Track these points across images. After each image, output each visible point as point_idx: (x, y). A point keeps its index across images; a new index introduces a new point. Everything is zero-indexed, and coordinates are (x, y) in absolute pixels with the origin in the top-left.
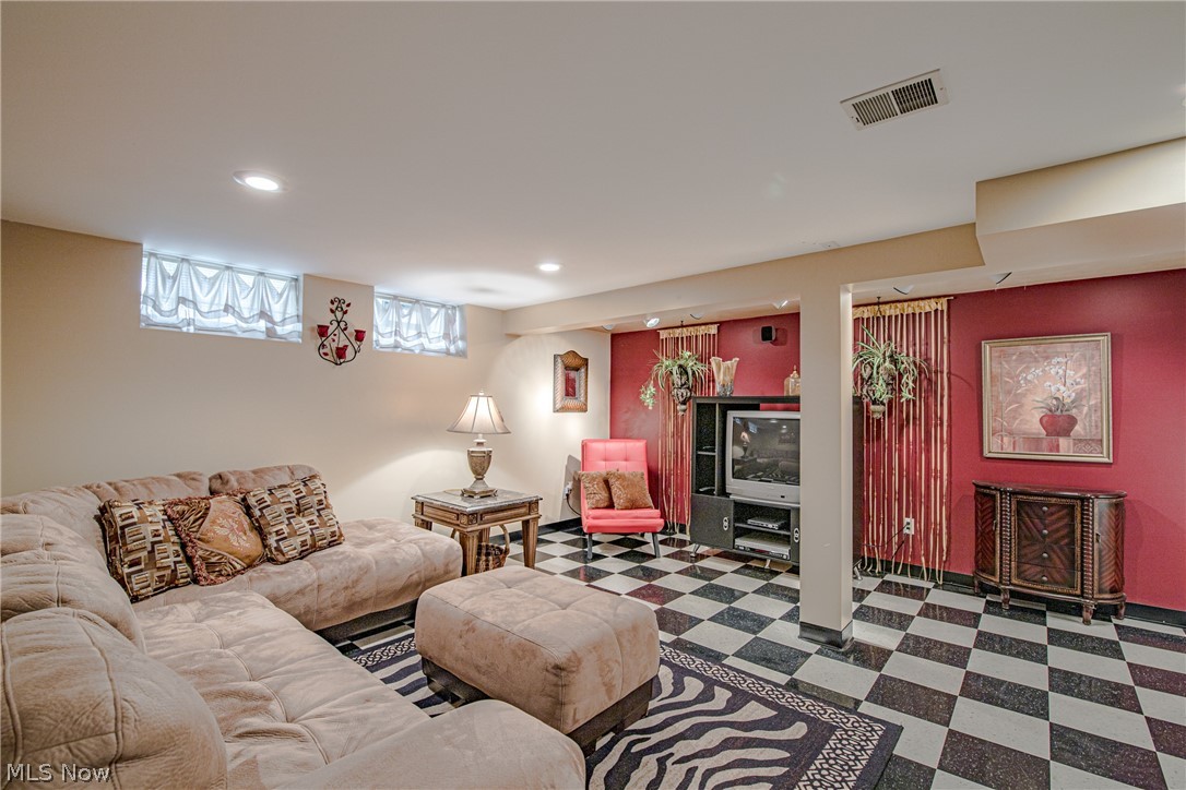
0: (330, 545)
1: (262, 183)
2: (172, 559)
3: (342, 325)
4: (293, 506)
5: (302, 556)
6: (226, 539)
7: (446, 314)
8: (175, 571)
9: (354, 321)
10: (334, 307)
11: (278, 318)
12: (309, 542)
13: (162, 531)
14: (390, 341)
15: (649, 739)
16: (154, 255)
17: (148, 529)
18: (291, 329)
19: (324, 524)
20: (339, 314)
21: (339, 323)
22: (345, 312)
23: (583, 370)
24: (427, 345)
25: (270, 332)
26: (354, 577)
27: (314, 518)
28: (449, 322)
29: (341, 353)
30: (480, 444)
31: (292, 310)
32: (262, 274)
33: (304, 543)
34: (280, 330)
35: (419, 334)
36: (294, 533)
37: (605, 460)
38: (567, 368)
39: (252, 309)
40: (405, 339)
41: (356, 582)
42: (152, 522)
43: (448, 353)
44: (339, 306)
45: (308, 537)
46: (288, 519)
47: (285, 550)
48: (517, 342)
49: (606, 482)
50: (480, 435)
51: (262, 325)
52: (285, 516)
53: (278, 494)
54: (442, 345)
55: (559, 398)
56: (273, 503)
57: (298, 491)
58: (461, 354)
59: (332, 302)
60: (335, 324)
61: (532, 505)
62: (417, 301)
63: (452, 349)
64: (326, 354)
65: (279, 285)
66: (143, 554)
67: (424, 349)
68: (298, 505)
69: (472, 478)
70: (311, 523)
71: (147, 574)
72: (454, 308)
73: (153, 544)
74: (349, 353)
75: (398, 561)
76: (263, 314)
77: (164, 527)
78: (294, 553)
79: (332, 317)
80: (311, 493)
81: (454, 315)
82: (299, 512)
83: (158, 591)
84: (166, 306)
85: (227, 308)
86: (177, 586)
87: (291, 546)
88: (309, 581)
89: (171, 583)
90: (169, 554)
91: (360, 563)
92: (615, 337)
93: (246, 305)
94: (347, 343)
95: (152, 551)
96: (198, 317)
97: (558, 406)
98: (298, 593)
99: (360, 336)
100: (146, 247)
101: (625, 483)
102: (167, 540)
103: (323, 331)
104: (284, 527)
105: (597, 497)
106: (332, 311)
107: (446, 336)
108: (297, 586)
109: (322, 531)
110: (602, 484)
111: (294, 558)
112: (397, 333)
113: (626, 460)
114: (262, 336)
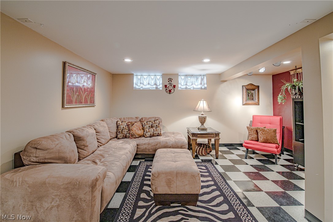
0: (158, 136)
1: (128, 60)
2: (126, 133)
3: (171, 84)
4: (150, 126)
5: (150, 137)
6: (135, 130)
7: (201, 78)
8: (126, 135)
9: (174, 83)
10: (169, 80)
11: (158, 84)
12: (152, 134)
13: (125, 127)
14: (184, 87)
15: (188, 212)
16: (137, 75)
17: (122, 126)
18: (160, 87)
19: (156, 131)
20: (170, 82)
21: (170, 84)
22: (171, 81)
23: (256, 90)
24: (195, 87)
25: (157, 88)
26: (156, 143)
27: (155, 129)
28: (202, 80)
29: (170, 91)
30: (202, 114)
31: (161, 82)
32: (155, 75)
33: (151, 134)
34: (159, 87)
35: (192, 84)
36: (149, 132)
37: (261, 123)
38: (247, 90)
39: (153, 83)
40: (189, 86)
41: (157, 145)
42: (123, 125)
43: (201, 88)
44: (170, 80)
45: (152, 133)
46: (149, 128)
47: (147, 135)
48: (225, 83)
49: (257, 131)
50: (202, 112)
51: (155, 86)
52: (148, 127)
53: (148, 123)
54: (199, 86)
55: (245, 100)
56: (154, 124)
57: (152, 123)
58: (205, 88)
59: (169, 79)
60: (169, 84)
61: (217, 135)
62: (192, 75)
63: (203, 87)
64: (167, 92)
65: (158, 77)
66: (121, 131)
67: (194, 88)
68: (152, 125)
69: (200, 124)
70: (154, 130)
71: (121, 134)
72: (204, 75)
73: (122, 129)
74: (172, 91)
75: (168, 142)
76: (155, 84)
77: (126, 126)
78: (148, 136)
79: (169, 83)
80: (155, 123)
81: (204, 78)
82: (152, 127)
83: (123, 138)
84: (139, 85)
85: (149, 84)
86: (127, 138)
87: (148, 134)
88: (147, 142)
89: (125, 137)
90: (125, 132)
91: (158, 140)
92: (273, 76)
93: (153, 82)
94: (172, 88)
95: (122, 131)
96: (144, 86)
97: (244, 103)
98: (144, 144)
99: (174, 86)
100: (135, 74)
101: (264, 133)
102: (125, 129)
103: (166, 86)
104: (147, 130)
105: (252, 136)
106: (169, 81)
107: (201, 84)
108: (144, 143)
109: (156, 132)
110: (255, 132)
111: (148, 137)
112: (186, 85)
113: (270, 124)
114: (155, 89)
